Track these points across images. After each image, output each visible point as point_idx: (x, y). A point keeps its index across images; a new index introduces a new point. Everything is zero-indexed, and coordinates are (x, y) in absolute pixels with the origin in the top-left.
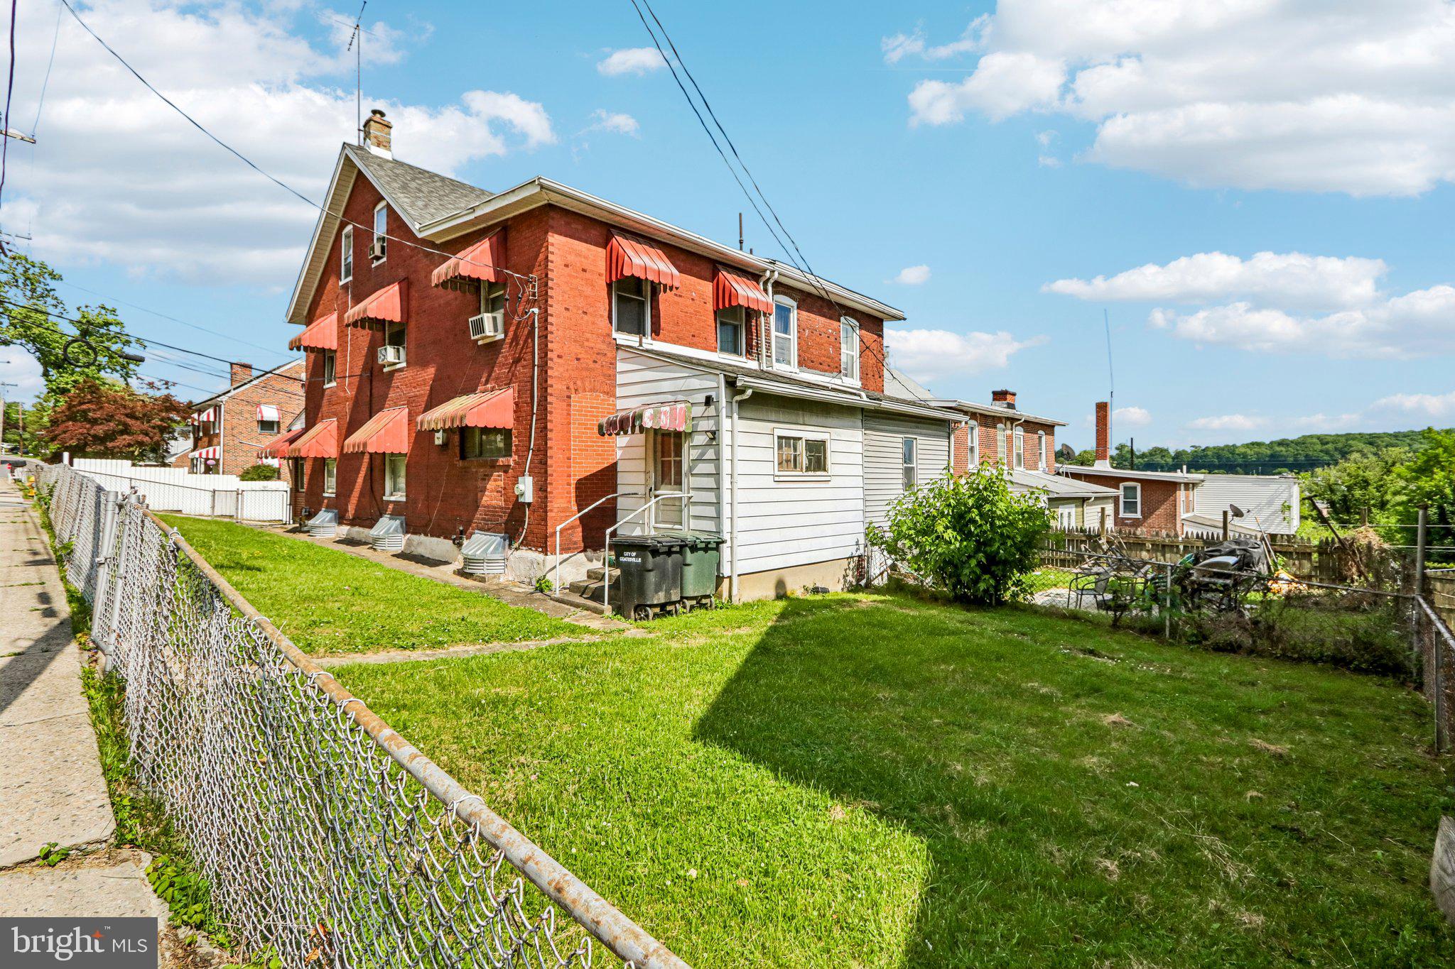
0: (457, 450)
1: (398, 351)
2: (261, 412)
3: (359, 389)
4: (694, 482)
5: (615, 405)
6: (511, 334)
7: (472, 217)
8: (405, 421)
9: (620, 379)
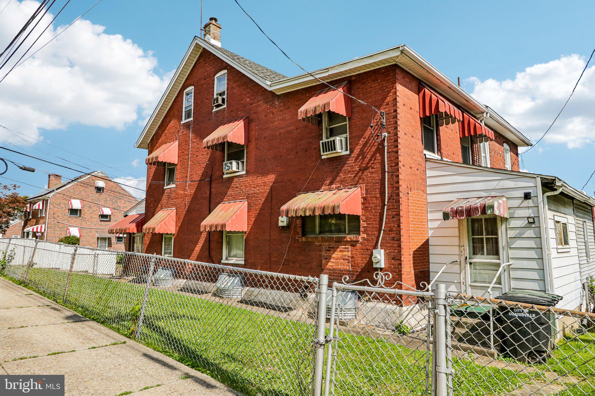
0: (299, 230)
1: (238, 164)
2: (71, 204)
3: (198, 189)
4: (512, 253)
5: (426, 199)
6: (357, 151)
7: (326, 74)
8: (246, 210)
9: (429, 182)
